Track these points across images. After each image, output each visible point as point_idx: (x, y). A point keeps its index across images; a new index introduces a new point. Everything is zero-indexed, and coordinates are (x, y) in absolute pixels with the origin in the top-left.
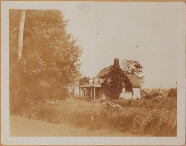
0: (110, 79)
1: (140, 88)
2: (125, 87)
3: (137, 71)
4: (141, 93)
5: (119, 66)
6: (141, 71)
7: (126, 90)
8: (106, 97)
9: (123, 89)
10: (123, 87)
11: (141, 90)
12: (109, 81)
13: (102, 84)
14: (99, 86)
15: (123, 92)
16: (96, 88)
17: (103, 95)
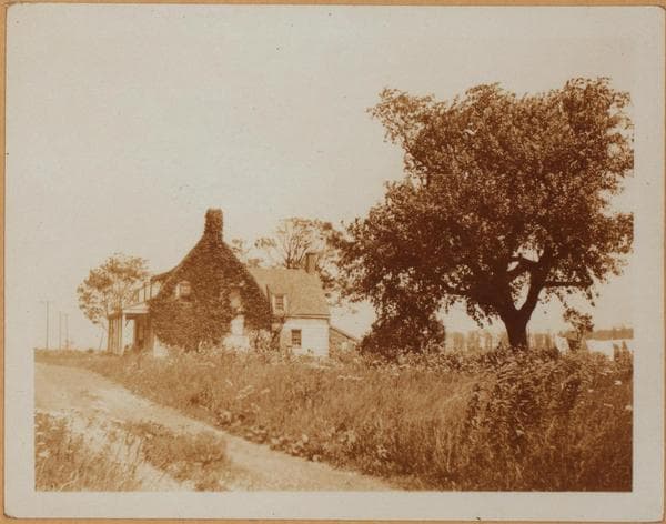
0: (182, 285)
1: (328, 319)
2: (242, 313)
4: (330, 340)
5: (220, 236)
7: (245, 325)
9: (233, 322)
10: (236, 315)
11: (331, 328)
12: (178, 291)
13: (152, 302)
14: (141, 308)
15: (234, 331)
16: (128, 314)
17: (157, 343)
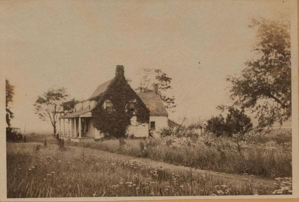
0: (108, 102)
1: (167, 116)
3: (162, 87)
6: (169, 87)
7: (137, 120)
8: (101, 133)
10: (133, 116)
11: (169, 120)
12: (106, 105)
14: (89, 115)
15: (132, 124)
16: (82, 118)
17: (96, 131)
